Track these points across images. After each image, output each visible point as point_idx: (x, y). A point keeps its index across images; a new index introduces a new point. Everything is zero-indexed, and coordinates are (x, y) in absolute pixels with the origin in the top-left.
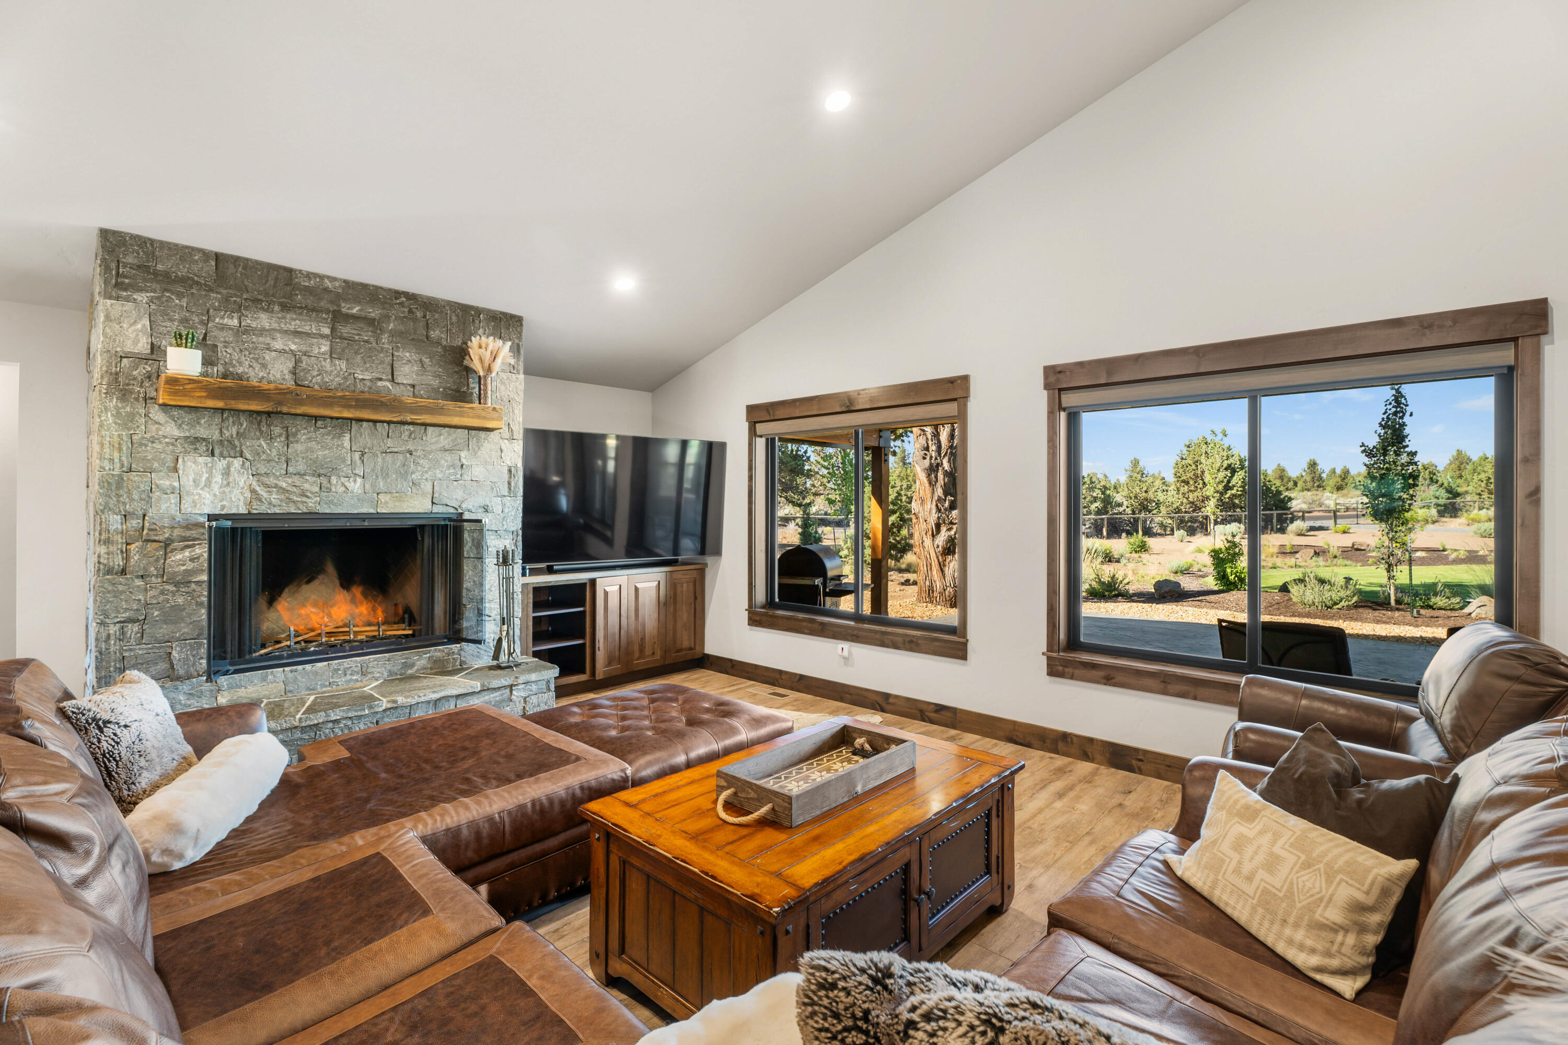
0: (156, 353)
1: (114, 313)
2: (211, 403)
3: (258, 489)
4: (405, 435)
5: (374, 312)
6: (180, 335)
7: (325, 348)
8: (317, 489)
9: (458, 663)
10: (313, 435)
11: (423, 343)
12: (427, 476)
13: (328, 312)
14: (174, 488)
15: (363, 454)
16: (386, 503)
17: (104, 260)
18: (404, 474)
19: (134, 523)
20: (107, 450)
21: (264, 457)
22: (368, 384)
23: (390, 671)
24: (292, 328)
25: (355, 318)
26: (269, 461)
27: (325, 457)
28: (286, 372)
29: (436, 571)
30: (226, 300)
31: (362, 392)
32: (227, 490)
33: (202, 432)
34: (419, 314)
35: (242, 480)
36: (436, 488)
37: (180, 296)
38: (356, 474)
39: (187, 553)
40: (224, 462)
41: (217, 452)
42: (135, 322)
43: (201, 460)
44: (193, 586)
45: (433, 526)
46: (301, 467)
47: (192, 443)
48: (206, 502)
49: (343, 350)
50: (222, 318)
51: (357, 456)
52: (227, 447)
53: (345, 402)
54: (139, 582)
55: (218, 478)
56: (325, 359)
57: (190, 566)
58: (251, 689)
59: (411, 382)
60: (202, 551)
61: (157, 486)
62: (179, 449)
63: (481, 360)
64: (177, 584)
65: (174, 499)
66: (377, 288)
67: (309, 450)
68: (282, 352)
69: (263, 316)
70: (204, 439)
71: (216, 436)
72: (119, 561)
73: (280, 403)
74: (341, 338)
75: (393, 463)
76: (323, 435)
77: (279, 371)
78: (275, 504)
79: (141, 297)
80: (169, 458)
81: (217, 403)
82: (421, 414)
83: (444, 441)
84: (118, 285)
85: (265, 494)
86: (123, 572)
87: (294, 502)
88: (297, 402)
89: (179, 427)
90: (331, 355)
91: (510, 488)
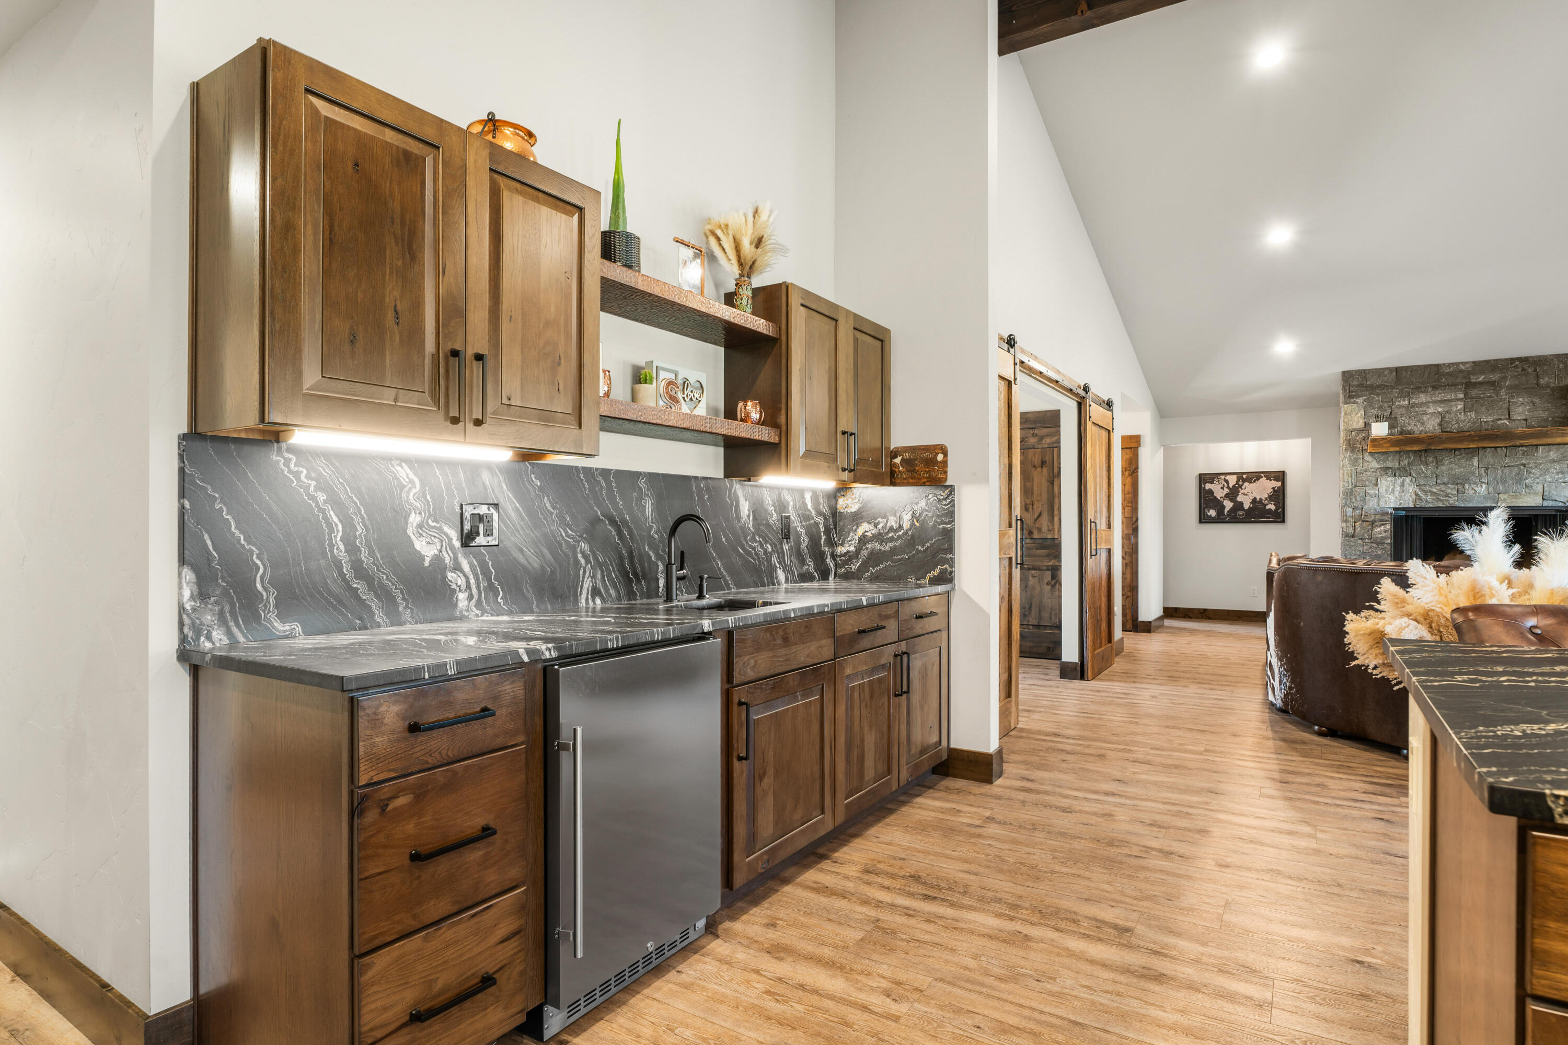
0: (1367, 426)
1: (1349, 411)
2: (1392, 449)
3: (1420, 493)
4: (1520, 454)
5: (1494, 377)
6: (1378, 416)
7: (1459, 407)
8: (1456, 492)
10: (1453, 460)
11: (1534, 389)
12: (1537, 480)
13: (1462, 384)
14: (1376, 494)
15: (1487, 469)
16: (1505, 500)
17: (1344, 386)
18: (1519, 480)
19: (1358, 512)
20: (1346, 477)
21: (1423, 475)
22: (1491, 423)
24: (1439, 399)
25: (1481, 383)
26: (1426, 477)
27: (1461, 472)
28: (1436, 425)
30: (1402, 392)
31: (1486, 430)
32: (1403, 494)
33: (1389, 464)
34: (1530, 370)
35: (1411, 489)
36: (1546, 489)
37: (1378, 395)
38: (1482, 482)
39: (1382, 528)
40: (1401, 479)
41: (1397, 474)
42: (1358, 413)
43: (1389, 479)
44: (1386, 545)
45: (1545, 516)
46: (1446, 479)
47: (1385, 470)
48: (1392, 501)
49: (1473, 405)
50: (1400, 402)
51: (1483, 471)
52: (1403, 472)
53: (1471, 439)
54: (1360, 542)
55: (1398, 488)
56: (1460, 413)
57: (1384, 535)
59: (1523, 417)
60: (1389, 527)
61: (1368, 494)
62: (1379, 474)
64: (1378, 544)
65: (1376, 500)
66: (1496, 360)
67: (1451, 469)
68: (1433, 414)
69: (1422, 396)
70: (1391, 468)
71: (1397, 466)
72: (1351, 531)
73: (1430, 444)
74: (1471, 398)
75: (1510, 473)
76: (1459, 459)
77: (1431, 425)
78: (1429, 501)
79: (1360, 400)
80: (1374, 479)
81: (1397, 449)
82: (1528, 439)
83: (1553, 455)
84: (1350, 397)
85: (1424, 497)
86: (1353, 536)
87: (1441, 500)
88: (1443, 442)
89: (1378, 462)
90: (1465, 410)
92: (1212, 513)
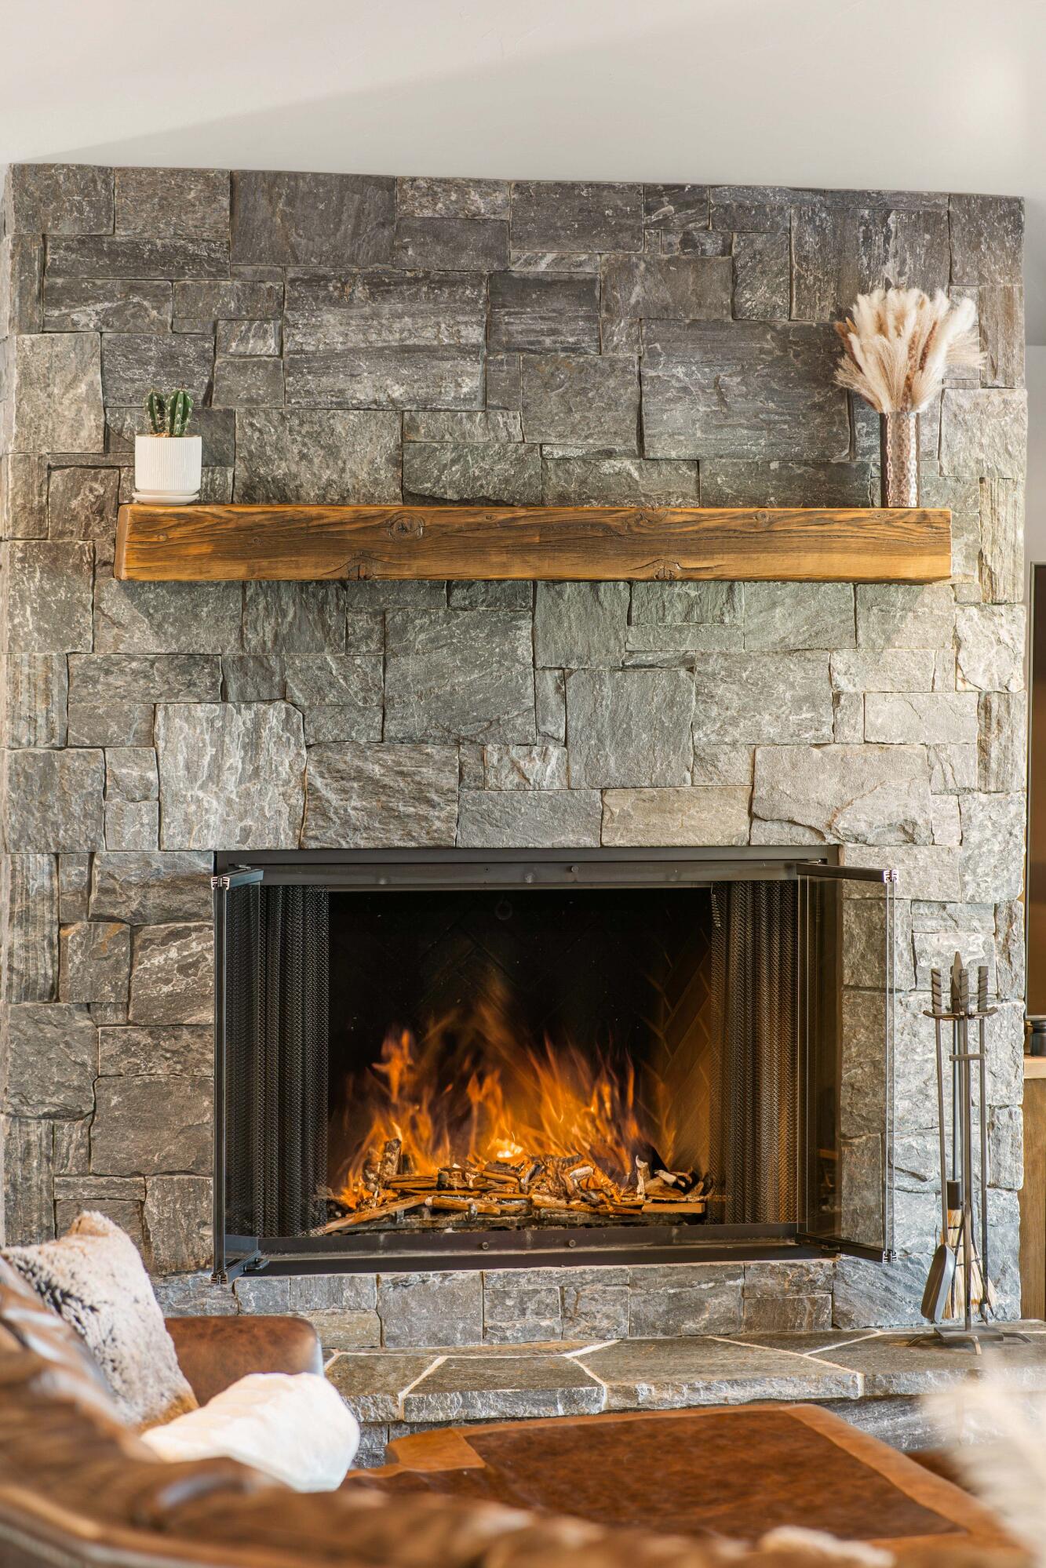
0: (114, 449)
1: (38, 366)
2: (221, 571)
3: (319, 782)
4: (675, 615)
5: (591, 262)
6: (161, 404)
7: (470, 384)
8: (452, 781)
9: (826, 1317)
10: (444, 630)
11: (721, 333)
12: (734, 733)
13: (478, 279)
14: (148, 786)
15: (565, 676)
16: (625, 816)
18: (672, 731)
19: (74, 873)
20: (24, 698)
21: (332, 697)
22: (577, 470)
23: (636, 1316)
24: (394, 339)
25: (545, 285)
26: (342, 707)
27: (471, 689)
28: (380, 461)
29: (765, 1026)
30: (252, 290)
31: (565, 499)
32: (254, 788)
33: (204, 640)
34: (712, 245)
35: (285, 759)
36: (762, 772)
37: (159, 297)
38: (547, 736)
39: (171, 952)
40: (248, 715)
41: (233, 689)
42: (75, 380)
43: (201, 711)
44: (186, 1035)
45: (755, 884)
46: (417, 721)
47: (184, 670)
48: (213, 819)
49: (515, 382)
50: (244, 339)
51: (549, 680)
52: (254, 677)
54: (82, 1021)
55: (235, 758)
56: (471, 414)
57: (179, 984)
59: (687, 452)
60: (202, 946)
61: (117, 781)
62: (159, 686)
63: (885, 371)
64: (153, 1030)
65: (147, 813)
66: (598, 188)
67: (435, 671)
68: (371, 408)
69: (330, 318)
70: (207, 658)
71: (231, 650)
72: (45, 967)
73: (366, 556)
74: (509, 348)
75: (644, 698)
76: (467, 628)
77: (364, 464)
78: (352, 823)
79: (85, 316)
80: (139, 711)
81: (239, 571)
82: (710, 553)
83: (785, 622)
84: (47, 297)
85: (335, 798)
86: (53, 994)
87: (400, 817)
88: (411, 549)
89: (158, 630)
90: (487, 399)
91: (985, 765)
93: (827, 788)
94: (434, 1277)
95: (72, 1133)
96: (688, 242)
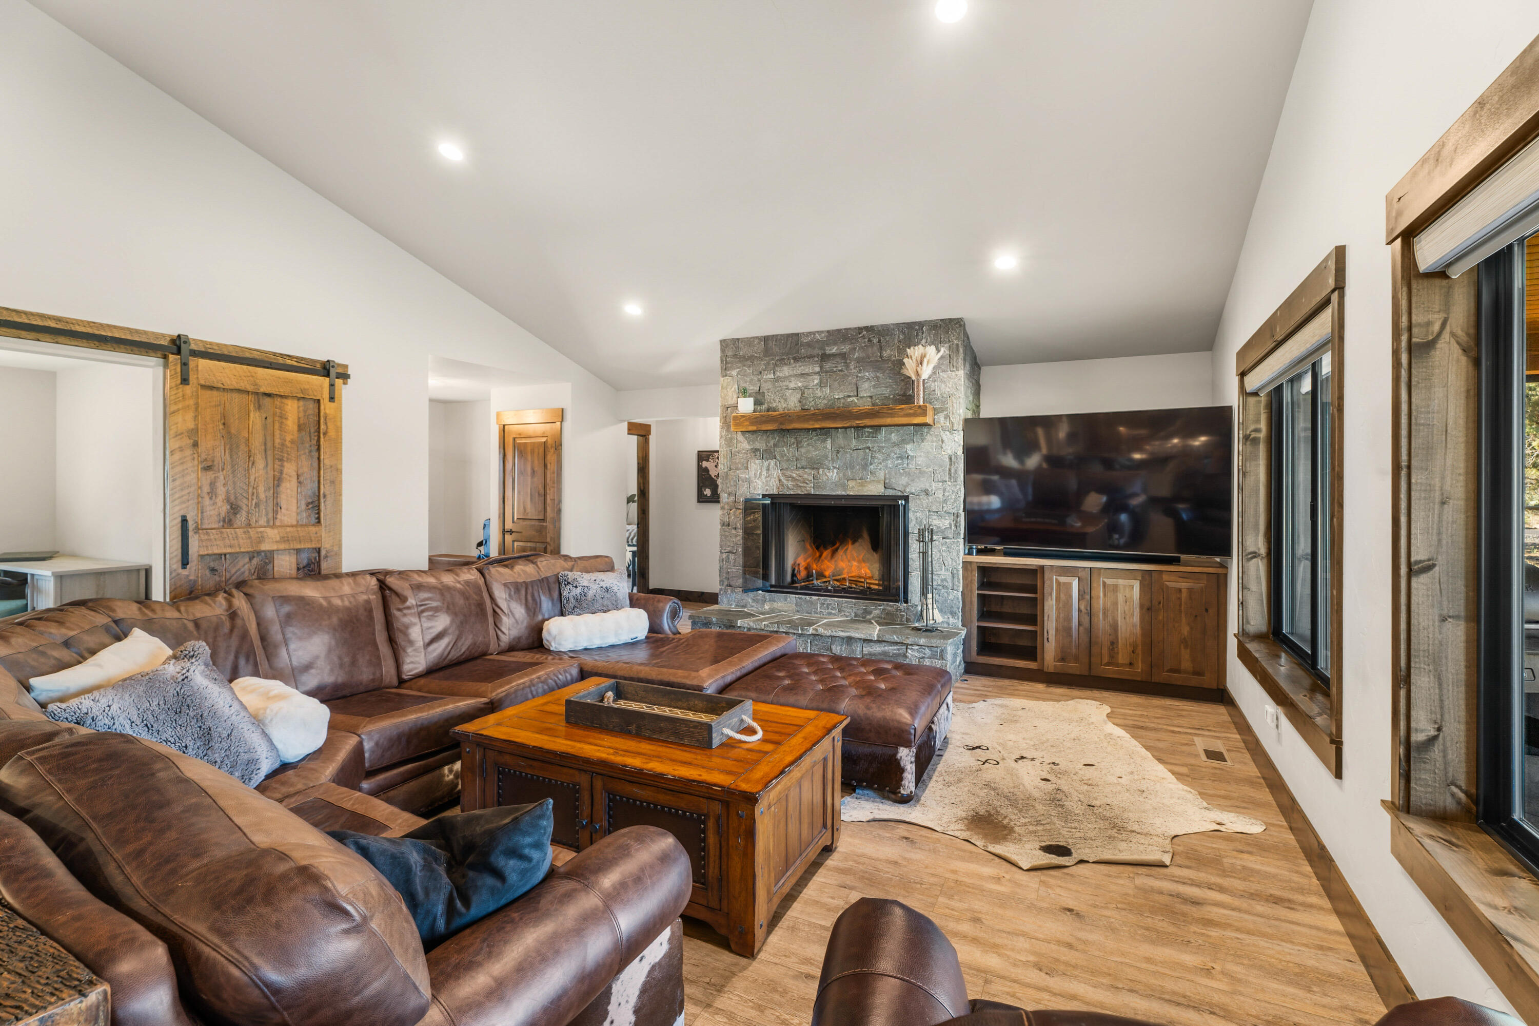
0: (736, 401)
1: (724, 384)
2: (758, 427)
3: (782, 478)
4: (866, 436)
5: (845, 348)
6: (746, 391)
7: (816, 382)
8: (812, 478)
9: (904, 619)
10: (810, 441)
11: (878, 364)
12: (880, 466)
14: (747, 478)
15: (839, 452)
16: (853, 487)
17: (721, 357)
18: (865, 465)
19: (732, 498)
21: (786, 458)
22: (842, 400)
23: (855, 612)
24: (799, 372)
25: (834, 355)
26: (788, 460)
27: (817, 456)
28: (797, 401)
30: (769, 363)
31: (836, 407)
32: (769, 479)
33: (758, 445)
34: (875, 341)
35: (776, 473)
36: (888, 476)
37: (749, 367)
38: (834, 467)
40: (767, 462)
41: (764, 456)
42: (730, 387)
43: (757, 461)
46: (804, 463)
47: (754, 452)
48: (760, 487)
49: (827, 380)
50: (767, 375)
51: (835, 453)
52: (766, 454)
54: (734, 531)
55: (764, 473)
56: (817, 389)
58: (780, 604)
59: (868, 394)
61: (740, 478)
62: (749, 455)
63: (911, 368)
65: (746, 484)
66: (846, 329)
67: (808, 451)
68: (795, 389)
69: (785, 368)
70: (759, 449)
71: (764, 448)
72: (727, 519)
73: (781, 424)
75: (858, 458)
76: (814, 441)
77: (792, 403)
78: (790, 488)
79: (734, 373)
80: (745, 462)
81: (763, 427)
82: (874, 418)
83: (894, 437)
84: (726, 369)
85: (785, 482)
86: (728, 525)
87: (800, 487)
88: (802, 421)
89: (749, 443)
90: (821, 385)
91: (950, 474)
92: (708, 492)
93: (904, 480)
94: (808, 598)
95: (732, 557)
96: (870, 340)
